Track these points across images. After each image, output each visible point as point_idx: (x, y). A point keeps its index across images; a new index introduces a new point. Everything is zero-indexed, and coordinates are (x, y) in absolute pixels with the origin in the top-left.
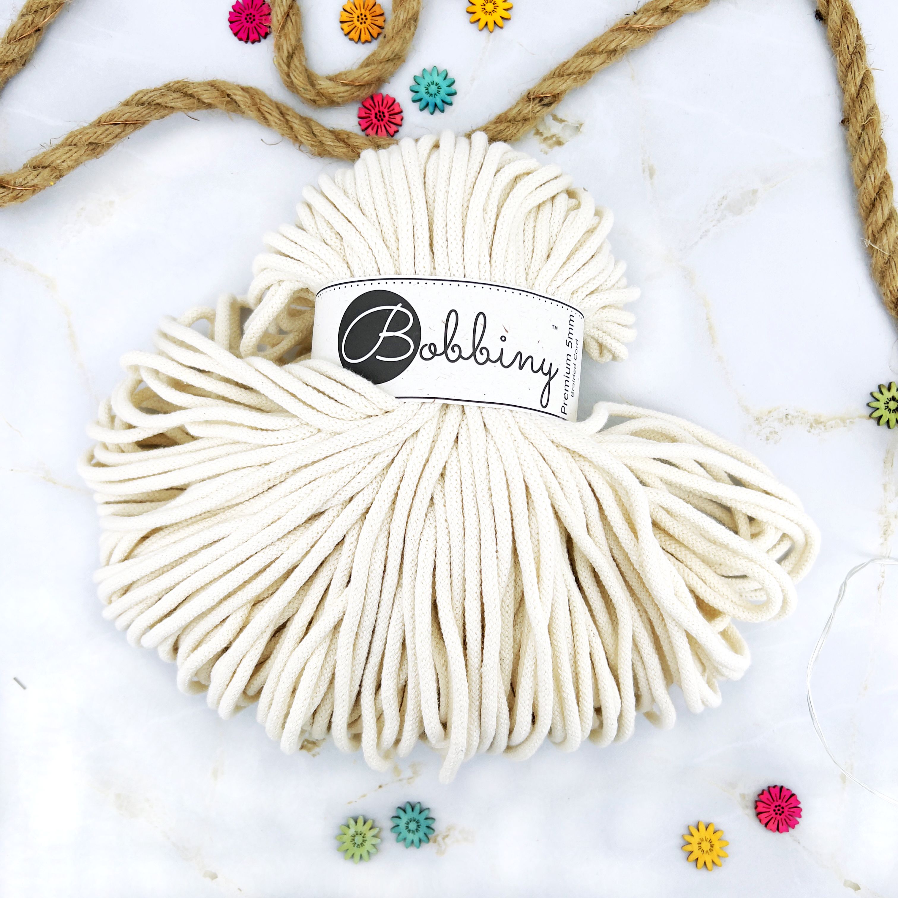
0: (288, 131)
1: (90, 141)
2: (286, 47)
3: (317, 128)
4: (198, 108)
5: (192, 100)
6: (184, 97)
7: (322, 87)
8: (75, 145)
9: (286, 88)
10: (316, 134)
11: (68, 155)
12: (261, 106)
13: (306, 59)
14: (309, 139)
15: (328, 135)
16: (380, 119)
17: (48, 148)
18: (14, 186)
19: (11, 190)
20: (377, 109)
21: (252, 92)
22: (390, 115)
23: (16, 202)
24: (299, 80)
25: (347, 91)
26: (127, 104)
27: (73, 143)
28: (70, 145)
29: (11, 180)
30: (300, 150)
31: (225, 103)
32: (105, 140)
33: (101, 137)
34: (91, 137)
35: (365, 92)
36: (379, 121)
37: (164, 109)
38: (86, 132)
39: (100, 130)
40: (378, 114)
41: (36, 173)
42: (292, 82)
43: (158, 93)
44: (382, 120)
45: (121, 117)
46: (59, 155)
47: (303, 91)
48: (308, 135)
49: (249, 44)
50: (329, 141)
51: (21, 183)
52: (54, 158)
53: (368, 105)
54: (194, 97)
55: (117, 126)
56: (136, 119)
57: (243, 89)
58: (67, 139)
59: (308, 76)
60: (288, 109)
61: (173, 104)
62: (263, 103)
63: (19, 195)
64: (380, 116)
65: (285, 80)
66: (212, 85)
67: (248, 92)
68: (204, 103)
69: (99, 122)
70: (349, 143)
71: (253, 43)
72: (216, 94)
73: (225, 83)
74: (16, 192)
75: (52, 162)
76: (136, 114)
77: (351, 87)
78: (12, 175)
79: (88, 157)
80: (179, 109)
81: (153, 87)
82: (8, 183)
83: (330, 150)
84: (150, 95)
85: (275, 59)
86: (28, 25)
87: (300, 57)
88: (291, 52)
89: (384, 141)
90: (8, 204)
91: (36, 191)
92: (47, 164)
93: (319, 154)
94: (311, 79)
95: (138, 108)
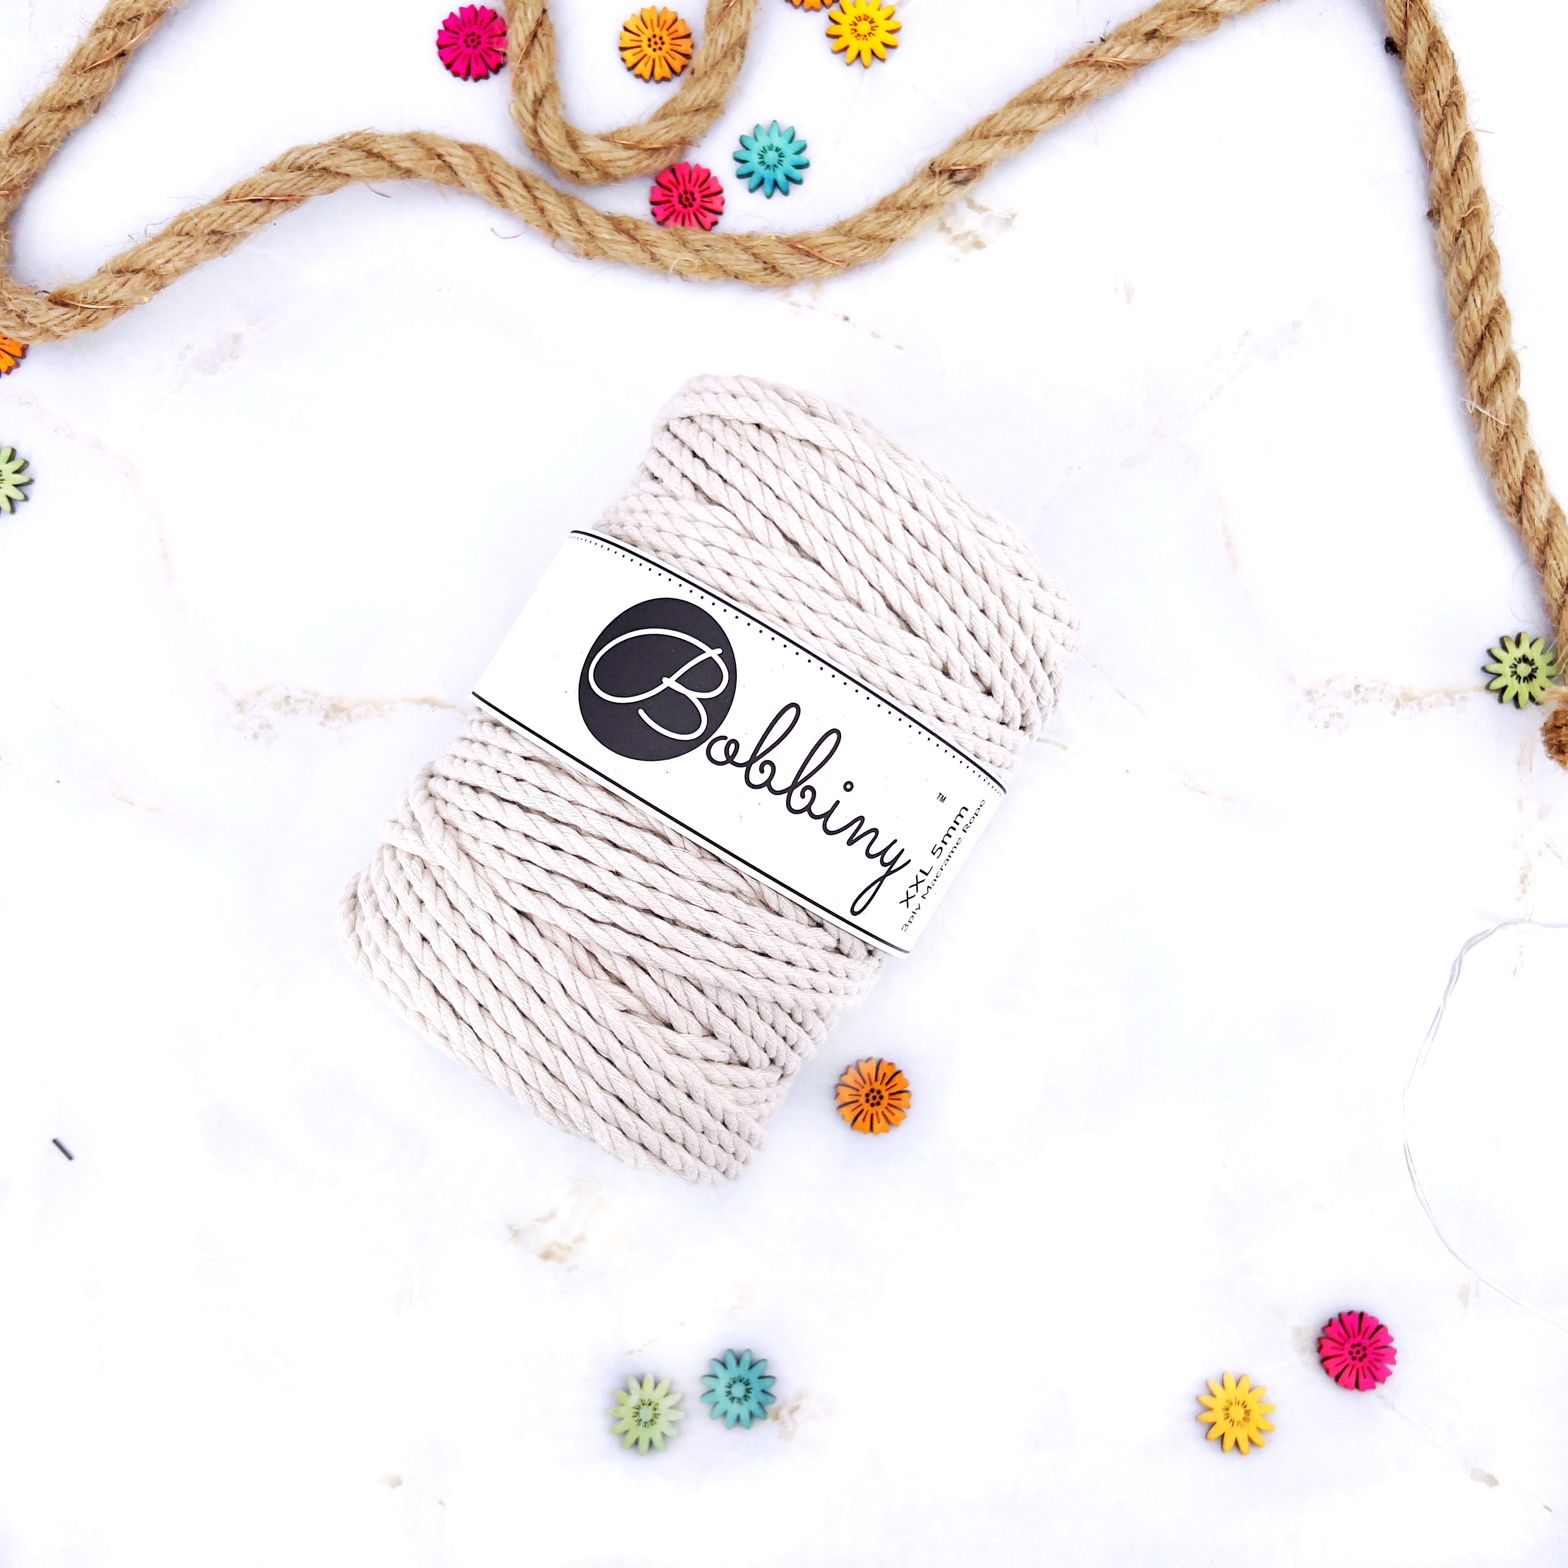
0: (537, 215)
1: (212, 228)
2: (532, 86)
3: (584, 210)
4: (390, 176)
5: (380, 163)
6: (368, 157)
7: (589, 150)
8: (187, 234)
9: (530, 153)
10: (583, 219)
11: (175, 251)
12: (493, 175)
13: (564, 107)
14: (570, 228)
15: (603, 222)
16: (687, 203)
17: (141, 240)
18: (83, 302)
19: (79, 310)
20: (681, 189)
21: (477, 152)
22: (703, 197)
23: (85, 329)
24: (552, 139)
25: (630, 158)
26: (274, 168)
27: (184, 232)
28: (179, 234)
29: (79, 293)
30: (553, 247)
31: (433, 169)
32: (237, 226)
33: (231, 222)
34: (214, 222)
35: (659, 161)
36: (685, 206)
37: (334, 177)
38: (205, 214)
39: (229, 210)
40: (684, 195)
41: (121, 281)
42: (540, 143)
43: (325, 151)
44: (691, 205)
45: (263, 189)
46: (161, 250)
47: (558, 156)
48: (570, 222)
49: (470, 81)
50: (604, 232)
51: (95, 298)
52: (152, 255)
53: (665, 182)
54: (383, 159)
55: (257, 204)
56: (286, 193)
57: (463, 147)
58: (173, 225)
59: (567, 132)
60: (536, 180)
61: (348, 170)
62: (495, 169)
63: (91, 319)
64: (687, 200)
65: (529, 139)
66: (414, 139)
67: (471, 152)
68: (399, 168)
69: (227, 198)
70: (638, 237)
71: (476, 80)
72: (420, 153)
73: (433, 137)
75: (149, 263)
76: (289, 185)
77: (637, 151)
78: (80, 285)
79: (208, 255)
80: (359, 177)
81: (316, 142)
82: (73, 297)
83: (606, 248)
84: (313, 153)
85: (512, 106)
86: (106, 45)
87: (553, 102)
88: (539, 94)
89: (695, 235)
90: (72, 333)
91: (120, 312)
92: (139, 267)
93: (587, 255)
94: (572, 139)
95: (292, 175)
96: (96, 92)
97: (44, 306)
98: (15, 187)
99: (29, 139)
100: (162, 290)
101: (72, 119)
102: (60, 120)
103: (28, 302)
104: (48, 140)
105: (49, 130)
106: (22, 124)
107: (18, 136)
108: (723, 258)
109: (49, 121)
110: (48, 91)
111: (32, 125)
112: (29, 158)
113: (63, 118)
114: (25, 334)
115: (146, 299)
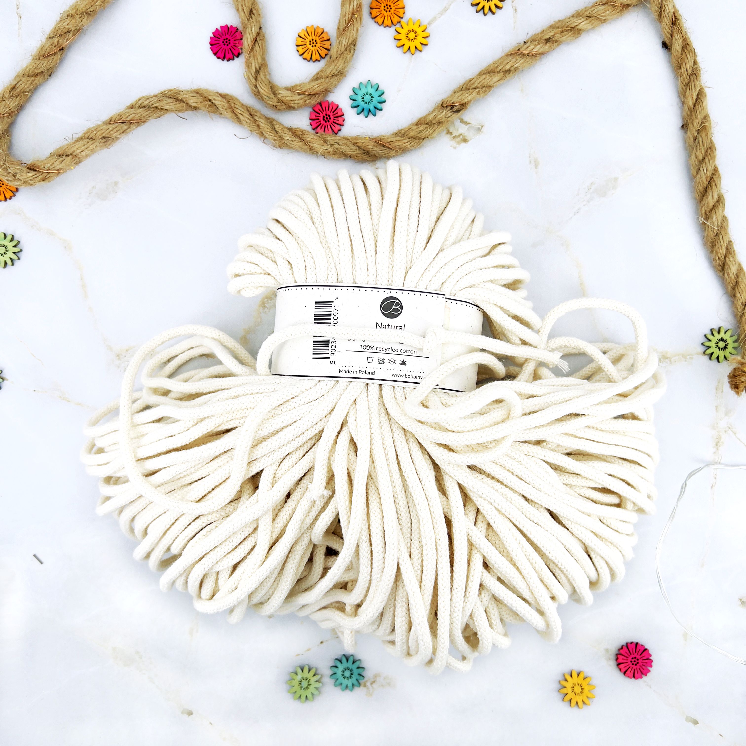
0: (256, 128)
1: (103, 135)
2: (255, 65)
3: (278, 126)
4: (186, 110)
5: (182, 104)
6: (176, 101)
7: (282, 95)
8: (91, 138)
9: (254, 96)
10: (278, 131)
11: (86, 146)
12: (235, 109)
13: (270, 74)
14: (272, 134)
15: (287, 131)
16: (327, 120)
17: (70, 141)
18: (43, 170)
19: (41, 173)
20: (324, 113)
21: (228, 97)
22: (335, 117)
23: (44, 182)
24: (264, 90)
25: (301, 99)
26: (132, 107)
27: (90, 137)
28: (88, 138)
29: (41, 166)
30: (264, 143)
31: (207, 106)
32: (115, 135)
33: (112, 132)
34: (104, 133)
35: (315, 100)
36: (326, 122)
37: (161, 111)
38: (100, 129)
39: (111, 127)
40: (326, 117)
41: (61, 160)
42: (259, 92)
43: (156, 99)
44: (329, 121)
45: (127, 117)
46: (79, 146)
47: (267, 99)
48: (272, 132)
49: (225, 61)
50: (287, 137)
51: (49, 168)
52: (75, 148)
53: (317, 110)
54: (184, 102)
55: (124, 124)
56: (138, 118)
57: (221, 95)
58: (85, 134)
59: (271, 87)
60: (256, 112)
61: (167, 107)
62: (236, 106)
63: (46, 177)
64: (327, 119)
65: (253, 89)
66: (198, 92)
67: (225, 98)
68: (191, 106)
69: (110, 121)
70: (304, 139)
71: (228, 60)
72: (201, 99)
73: (207, 91)
74: (44, 175)
75: (74, 152)
76: (139, 115)
77: (304, 96)
78: (42, 161)
79: (101, 148)
80: (172, 111)
81: (152, 94)
82: (38, 167)
83: (288, 144)
84: (150, 100)
85: (245, 74)
86: (54, 45)
87: (265, 72)
88: (258, 68)
89: (330, 137)
90: (37, 184)
91: (60, 174)
92: (69, 153)
93: (280, 147)
94: (273, 89)
95: (140, 110)
96: (49, 67)
97: (25, 170)
98: (12, 112)
99: (18, 90)
100: (79, 164)
101: (39, 79)
102: (33, 81)
103: (17, 169)
104: (28, 90)
105: (27, 85)
106: (15, 83)
107: (13, 88)
108: (344, 148)
109: (28, 81)
110: (27, 67)
111: (20, 83)
112: (19, 98)
113: (34, 80)
114: (17, 183)
115: (72, 168)
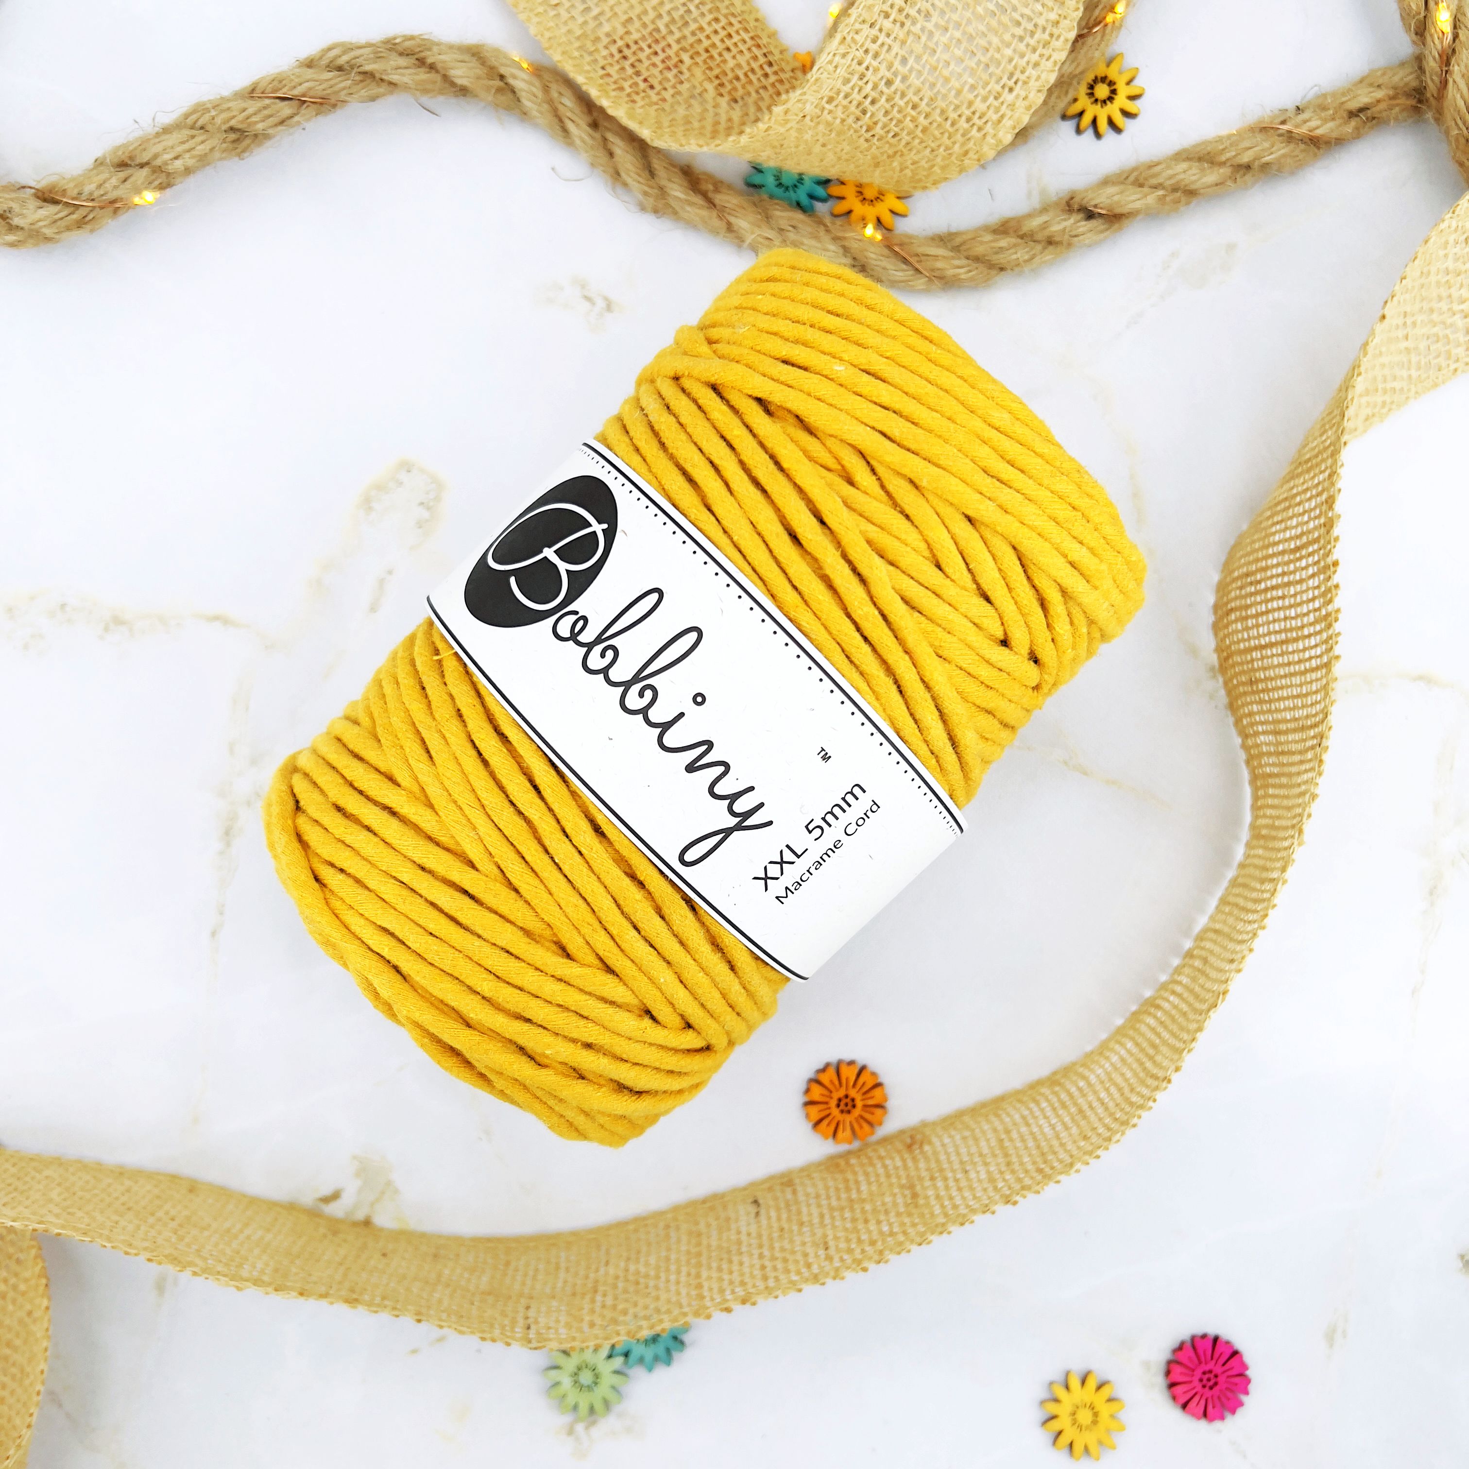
0: (604, 159)
1: (231, 124)
3: (659, 160)
4: (442, 92)
5: (433, 76)
6: (419, 67)
8: (202, 128)
10: (656, 171)
11: (186, 146)
12: (561, 106)
14: (641, 180)
15: (678, 177)
17: (148, 129)
21: (548, 76)
26: (310, 64)
27: (198, 125)
28: (193, 127)
31: (493, 91)
32: (260, 126)
33: (253, 120)
34: (235, 117)
37: (378, 85)
38: (225, 107)
39: (254, 106)
43: (370, 52)
45: (295, 87)
46: (169, 144)
48: (641, 172)
50: (677, 190)
52: (159, 148)
54: (437, 71)
55: (286, 103)
56: (322, 94)
58: (188, 115)
61: (395, 78)
66: (475, 53)
68: (453, 85)
69: (253, 91)
72: (480, 71)
73: (499, 52)
76: (323, 86)
79: (224, 155)
80: (406, 88)
81: (362, 41)
84: (356, 53)
91: (116, 213)
92: (144, 160)
93: (655, 211)
95: (331, 75)
100: (167, 190)
